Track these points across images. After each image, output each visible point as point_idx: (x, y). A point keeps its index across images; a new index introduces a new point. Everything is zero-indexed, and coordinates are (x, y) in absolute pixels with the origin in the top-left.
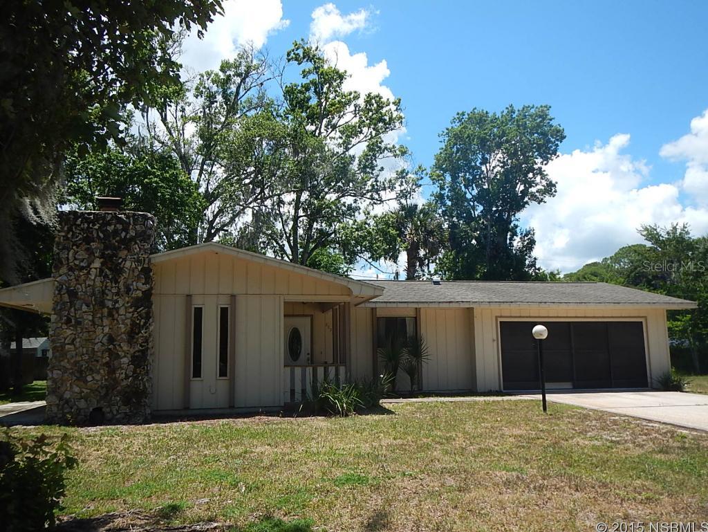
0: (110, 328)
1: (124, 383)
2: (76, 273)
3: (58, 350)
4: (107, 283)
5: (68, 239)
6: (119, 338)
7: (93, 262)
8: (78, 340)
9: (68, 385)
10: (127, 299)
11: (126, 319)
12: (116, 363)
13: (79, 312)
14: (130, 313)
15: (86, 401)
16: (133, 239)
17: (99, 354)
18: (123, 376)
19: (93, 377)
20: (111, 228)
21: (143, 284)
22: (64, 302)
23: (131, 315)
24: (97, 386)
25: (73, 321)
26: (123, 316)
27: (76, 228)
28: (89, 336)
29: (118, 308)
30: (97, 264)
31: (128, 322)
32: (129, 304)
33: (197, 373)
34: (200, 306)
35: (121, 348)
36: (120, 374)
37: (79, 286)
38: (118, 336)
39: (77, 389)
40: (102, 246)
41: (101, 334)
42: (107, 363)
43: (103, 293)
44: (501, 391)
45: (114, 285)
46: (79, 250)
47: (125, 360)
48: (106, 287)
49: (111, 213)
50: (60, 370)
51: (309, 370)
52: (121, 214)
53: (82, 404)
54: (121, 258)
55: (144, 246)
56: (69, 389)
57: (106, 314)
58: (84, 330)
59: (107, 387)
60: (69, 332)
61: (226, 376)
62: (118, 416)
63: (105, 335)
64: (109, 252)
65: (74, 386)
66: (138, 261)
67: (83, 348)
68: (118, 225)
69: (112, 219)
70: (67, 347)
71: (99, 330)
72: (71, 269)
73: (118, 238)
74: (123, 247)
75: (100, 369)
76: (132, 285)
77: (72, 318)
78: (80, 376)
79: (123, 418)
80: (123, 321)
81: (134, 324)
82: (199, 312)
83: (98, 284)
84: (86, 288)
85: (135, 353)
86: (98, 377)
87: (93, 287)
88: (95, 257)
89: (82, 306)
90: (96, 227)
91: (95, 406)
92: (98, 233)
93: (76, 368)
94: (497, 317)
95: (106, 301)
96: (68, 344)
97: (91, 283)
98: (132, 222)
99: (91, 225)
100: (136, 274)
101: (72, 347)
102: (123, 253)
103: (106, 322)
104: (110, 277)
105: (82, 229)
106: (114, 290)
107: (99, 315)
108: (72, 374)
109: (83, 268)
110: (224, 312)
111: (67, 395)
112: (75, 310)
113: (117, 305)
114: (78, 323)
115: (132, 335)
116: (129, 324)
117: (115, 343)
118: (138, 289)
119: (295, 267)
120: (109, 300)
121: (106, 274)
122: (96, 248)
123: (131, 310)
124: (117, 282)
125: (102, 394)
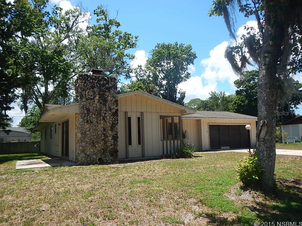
0: (103, 125)
1: (111, 147)
2: (89, 101)
3: (83, 134)
4: (102, 106)
5: (85, 86)
6: (107, 129)
7: (96, 96)
8: (91, 130)
9: (88, 149)
10: (110, 113)
11: (110, 121)
12: (107, 139)
13: (92, 118)
14: (111, 118)
15: (96, 155)
16: (110, 88)
17: (100, 135)
18: (110, 144)
19: (98, 145)
20: (102, 83)
21: (116, 107)
22: (85, 113)
23: (112, 119)
24: (100, 149)
25: (89, 121)
26: (108, 120)
27: (88, 82)
28: (96, 128)
29: (106, 116)
30: (97, 98)
31: (111, 122)
32: (111, 115)
33: (130, 143)
34: (130, 116)
35: (109, 133)
36: (109, 144)
37: (91, 107)
38: (107, 128)
39: (92, 151)
40: (98, 90)
41: (100, 127)
42: (103, 139)
43: (100, 110)
44: (210, 150)
45: (104, 107)
46: (89, 91)
47: (110, 138)
48: (101, 107)
49: (101, 76)
50: (85, 142)
51: (172, 142)
52: (106, 77)
53: (95, 157)
54: (106, 95)
55: (115, 91)
56: (89, 150)
57: (102, 119)
58: (94, 125)
59: (103, 149)
60: (88, 126)
61: (140, 144)
62: (109, 161)
63: (102, 128)
64: (102, 92)
65: (91, 149)
66: (113, 97)
67: (93, 133)
68: (104, 82)
69: (102, 79)
70: (87, 132)
71: (99, 126)
72: (87, 99)
73: (105, 87)
74: (107, 91)
75: (101, 142)
76: (111, 107)
77: (89, 120)
78: (93, 144)
79: (111, 162)
80: (109, 122)
81: (113, 123)
82: (130, 119)
83: (98, 106)
84: (93, 107)
85: (114, 135)
86: (100, 145)
87: (96, 107)
88: (97, 95)
89: (92, 115)
90: (96, 82)
91: (100, 157)
92: (97, 85)
93: (91, 141)
94: (208, 123)
95: (102, 113)
96: (88, 131)
97: (95, 105)
98: (110, 80)
99: (94, 81)
100: (113, 102)
101: (89, 132)
102: (107, 94)
103: (102, 122)
104: (103, 103)
105: (90, 82)
106: (104, 109)
107: (99, 119)
108: (90, 144)
109: (91, 99)
110: (139, 118)
111: (88, 153)
112: (90, 117)
113: (106, 115)
114: (92, 122)
115: (112, 128)
116: (111, 123)
117: (106, 131)
118: (113, 109)
119: (168, 102)
120: (103, 113)
121: (101, 102)
122: (97, 91)
123: (112, 117)
124: (106, 106)
125: (102, 152)
